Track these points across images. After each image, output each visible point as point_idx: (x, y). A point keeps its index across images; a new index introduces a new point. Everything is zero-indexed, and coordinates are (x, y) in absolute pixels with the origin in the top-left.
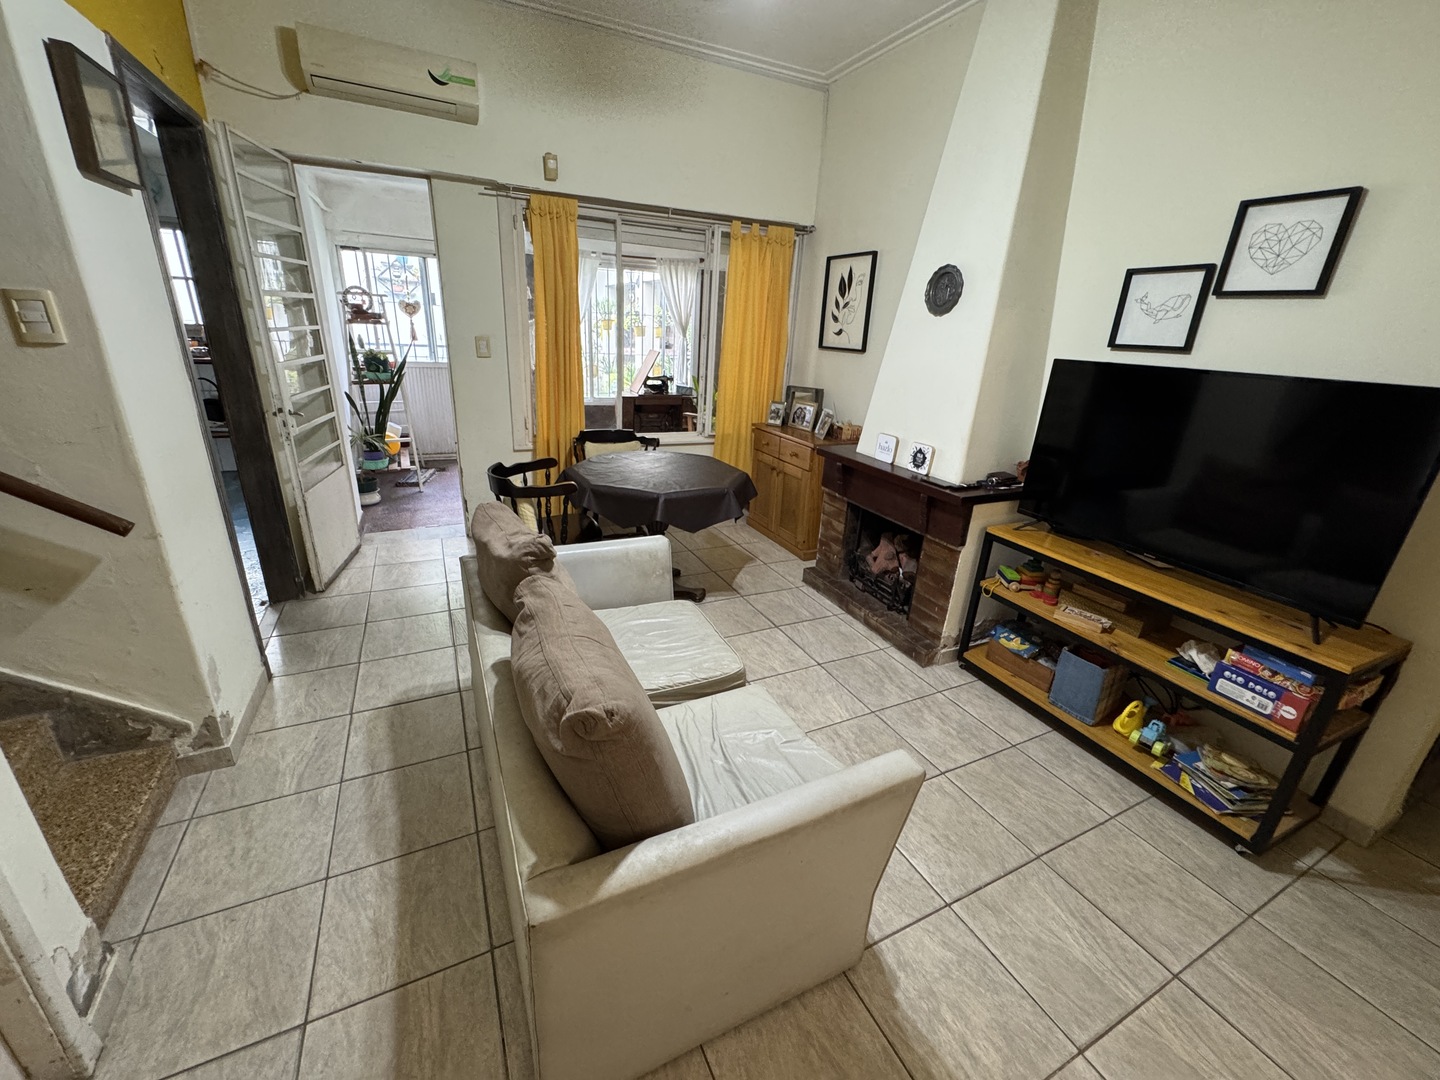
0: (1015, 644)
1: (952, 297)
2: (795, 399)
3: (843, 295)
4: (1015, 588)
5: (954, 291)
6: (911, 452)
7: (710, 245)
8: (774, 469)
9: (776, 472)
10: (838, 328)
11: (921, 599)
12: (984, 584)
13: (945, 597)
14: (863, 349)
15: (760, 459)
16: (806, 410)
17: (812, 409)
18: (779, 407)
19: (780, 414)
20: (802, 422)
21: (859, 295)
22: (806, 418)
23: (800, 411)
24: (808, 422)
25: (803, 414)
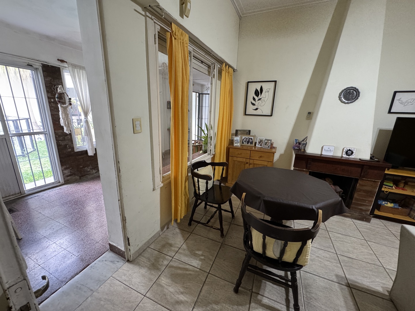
0: (390, 205)
1: (354, 98)
2: (240, 134)
3: (257, 96)
4: (394, 188)
5: (355, 96)
6: (345, 151)
7: (213, 72)
8: (247, 163)
9: (248, 164)
10: (255, 107)
11: (357, 200)
12: (383, 189)
13: (373, 197)
14: (271, 115)
15: (235, 160)
16: (249, 138)
17: (252, 138)
18: (237, 138)
19: (239, 141)
20: (248, 143)
21: (267, 96)
22: (250, 141)
23: (246, 139)
24: (252, 143)
25: (248, 140)
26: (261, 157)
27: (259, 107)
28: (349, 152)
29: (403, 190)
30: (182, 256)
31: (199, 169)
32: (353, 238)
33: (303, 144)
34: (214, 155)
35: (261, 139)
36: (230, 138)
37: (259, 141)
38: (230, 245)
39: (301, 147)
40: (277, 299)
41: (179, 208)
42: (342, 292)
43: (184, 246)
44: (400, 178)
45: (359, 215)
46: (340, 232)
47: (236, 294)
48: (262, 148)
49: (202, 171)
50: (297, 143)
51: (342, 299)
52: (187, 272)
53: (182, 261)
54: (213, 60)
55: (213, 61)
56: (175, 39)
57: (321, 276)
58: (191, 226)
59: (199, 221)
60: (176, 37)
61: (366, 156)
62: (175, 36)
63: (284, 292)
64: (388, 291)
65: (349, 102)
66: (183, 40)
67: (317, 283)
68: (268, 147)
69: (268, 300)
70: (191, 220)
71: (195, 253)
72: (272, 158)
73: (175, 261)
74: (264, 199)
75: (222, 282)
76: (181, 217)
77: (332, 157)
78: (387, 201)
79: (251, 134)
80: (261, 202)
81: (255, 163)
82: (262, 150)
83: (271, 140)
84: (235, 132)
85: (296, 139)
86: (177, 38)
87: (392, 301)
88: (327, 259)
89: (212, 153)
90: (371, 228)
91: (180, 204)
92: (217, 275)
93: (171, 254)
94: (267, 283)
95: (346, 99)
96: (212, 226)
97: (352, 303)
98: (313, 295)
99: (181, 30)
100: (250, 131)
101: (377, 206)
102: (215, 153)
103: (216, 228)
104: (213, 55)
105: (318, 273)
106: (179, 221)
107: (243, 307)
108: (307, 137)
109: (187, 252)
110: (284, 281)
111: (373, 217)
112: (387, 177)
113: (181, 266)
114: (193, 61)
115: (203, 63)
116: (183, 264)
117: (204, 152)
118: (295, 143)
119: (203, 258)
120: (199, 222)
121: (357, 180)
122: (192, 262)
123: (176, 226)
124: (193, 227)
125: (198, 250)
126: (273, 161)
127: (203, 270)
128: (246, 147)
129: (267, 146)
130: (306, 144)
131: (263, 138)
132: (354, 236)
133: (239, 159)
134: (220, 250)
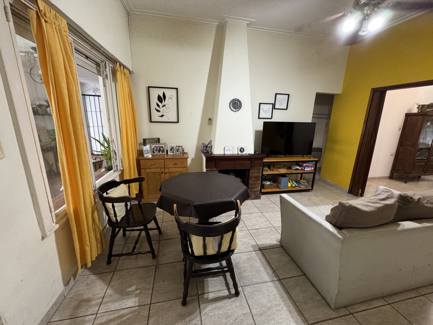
0: (268, 183)
1: (239, 107)
2: (149, 143)
3: (161, 102)
4: (269, 171)
5: (239, 106)
6: (239, 149)
7: (105, 72)
8: (162, 173)
9: (164, 174)
10: (160, 114)
11: (252, 185)
12: (264, 173)
13: (259, 180)
14: (178, 121)
15: (148, 172)
16: (160, 147)
17: (163, 146)
18: (147, 148)
19: (149, 151)
20: (159, 152)
21: (170, 102)
22: (161, 150)
23: (156, 147)
24: (163, 151)
25: (158, 149)
26: (176, 164)
27: (165, 114)
28: (242, 150)
29: (273, 171)
30: (109, 304)
31: (108, 192)
32: (255, 214)
33: (210, 147)
34: (122, 171)
35: (172, 146)
36: (138, 149)
37: (170, 148)
38: (165, 262)
39: (208, 150)
40: (219, 288)
41: (88, 248)
42: (258, 256)
43: (110, 291)
44: (270, 163)
45: (255, 196)
46: (246, 213)
47: (184, 307)
48: (175, 156)
49: (114, 193)
50: (204, 147)
51: (259, 261)
52: (124, 319)
53: (112, 310)
54: (102, 56)
55: (103, 58)
56: (46, 21)
57: (244, 251)
58: (112, 263)
59: (121, 253)
60: (47, 19)
61: (252, 152)
62: (45, 17)
63: (223, 279)
64: (279, 241)
65: (236, 110)
66: (59, 26)
67: (243, 259)
68: (181, 153)
69: (213, 294)
70: (110, 255)
71: (127, 292)
72: (186, 164)
73: (101, 316)
74: (194, 204)
75: (168, 304)
76: (91, 258)
77: (231, 155)
78: (267, 181)
79: (161, 142)
80: (192, 208)
81: (170, 171)
82: (175, 157)
83: (182, 147)
84: (142, 141)
85: (202, 143)
86: (50, 22)
87: (282, 246)
88: (244, 237)
89: (119, 169)
90: (262, 203)
91: (88, 243)
92: (160, 301)
93: (93, 311)
94: (208, 279)
95: (234, 108)
96: (141, 252)
97: (264, 261)
98: (242, 269)
99: (54, 12)
100: (159, 139)
101: (263, 186)
102: (123, 168)
103: (146, 252)
104: (102, 51)
105: (241, 251)
106: (89, 265)
107: (195, 314)
108: (211, 140)
109: (115, 296)
110: (220, 270)
111: (262, 194)
112: (265, 164)
113: (112, 317)
114: (76, 55)
115: (89, 59)
116: (114, 314)
117: (108, 169)
118: (203, 147)
119: (138, 292)
120: (121, 255)
121: (249, 170)
122: (126, 304)
123: (87, 272)
124: (114, 264)
125: (130, 286)
126: (187, 166)
127: (143, 304)
128: (158, 156)
129: (179, 153)
130: (212, 147)
131: (174, 145)
132: (255, 212)
133: (153, 170)
134: (156, 273)
